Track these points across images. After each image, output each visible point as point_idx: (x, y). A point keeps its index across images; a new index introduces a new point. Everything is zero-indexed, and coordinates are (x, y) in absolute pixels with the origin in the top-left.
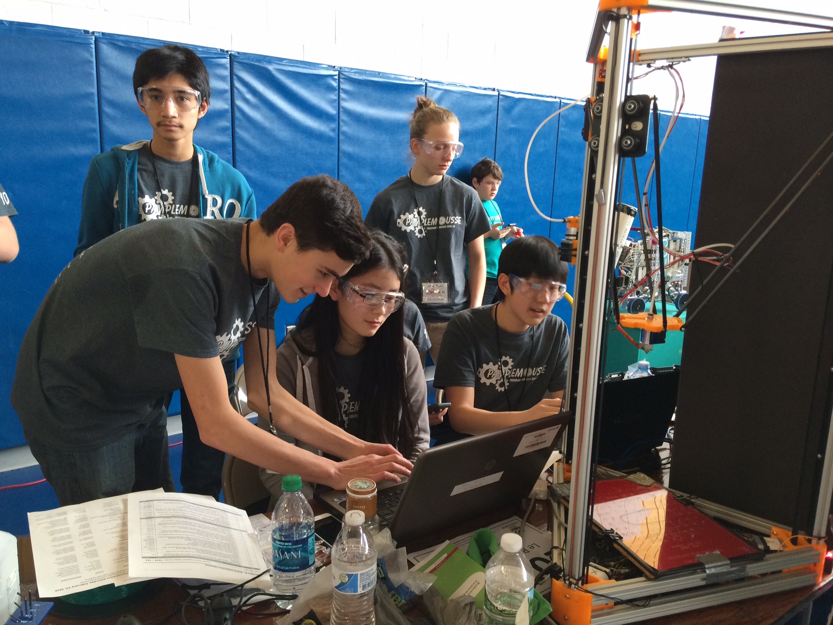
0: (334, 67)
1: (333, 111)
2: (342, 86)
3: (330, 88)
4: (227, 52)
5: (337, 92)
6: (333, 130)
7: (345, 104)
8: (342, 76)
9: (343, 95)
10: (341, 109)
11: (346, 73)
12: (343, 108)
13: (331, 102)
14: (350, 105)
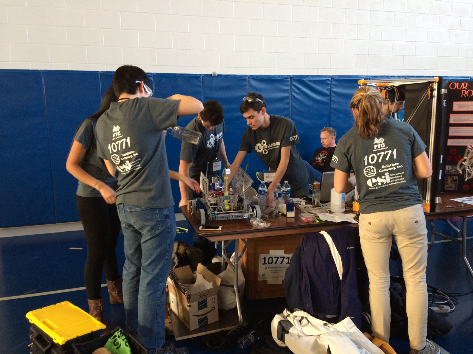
0: (329, 76)
1: (328, 93)
2: (332, 83)
3: (328, 84)
4: (290, 76)
5: (330, 85)
6: (328, 100)
7: (333, 90)
8: (332, 79)
9: (332, 86)
10: (332, 92)
11: (334, 78)
12: (333, 91)
13: (328, 89)
14: (335, 90)
